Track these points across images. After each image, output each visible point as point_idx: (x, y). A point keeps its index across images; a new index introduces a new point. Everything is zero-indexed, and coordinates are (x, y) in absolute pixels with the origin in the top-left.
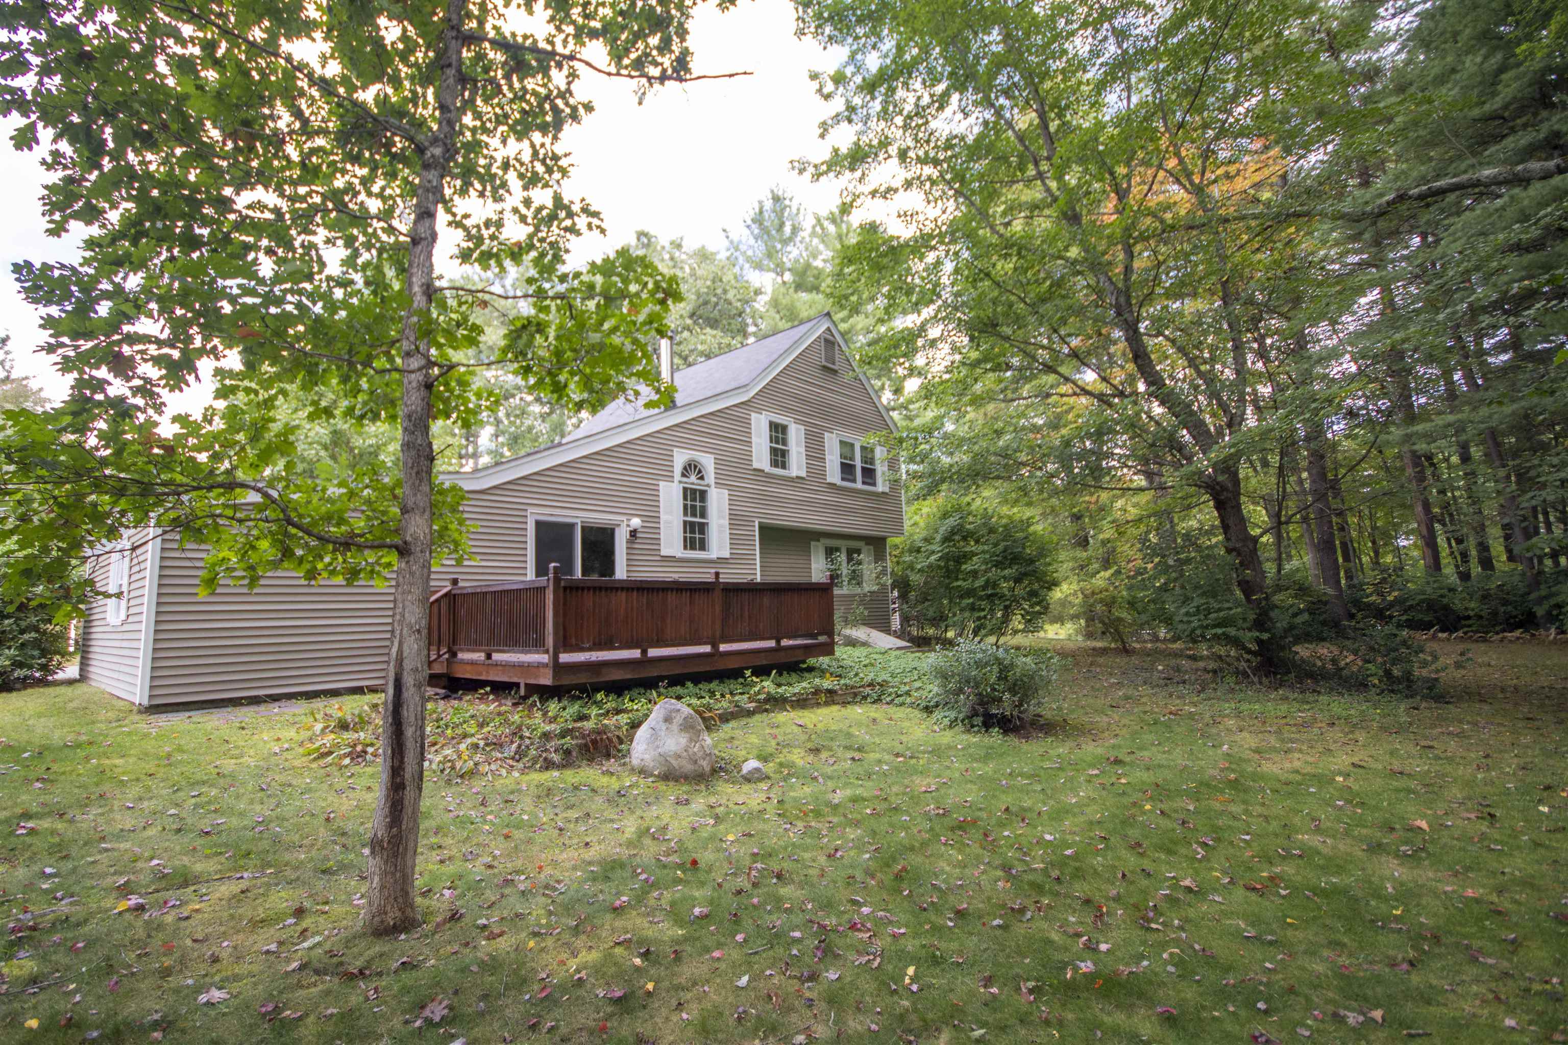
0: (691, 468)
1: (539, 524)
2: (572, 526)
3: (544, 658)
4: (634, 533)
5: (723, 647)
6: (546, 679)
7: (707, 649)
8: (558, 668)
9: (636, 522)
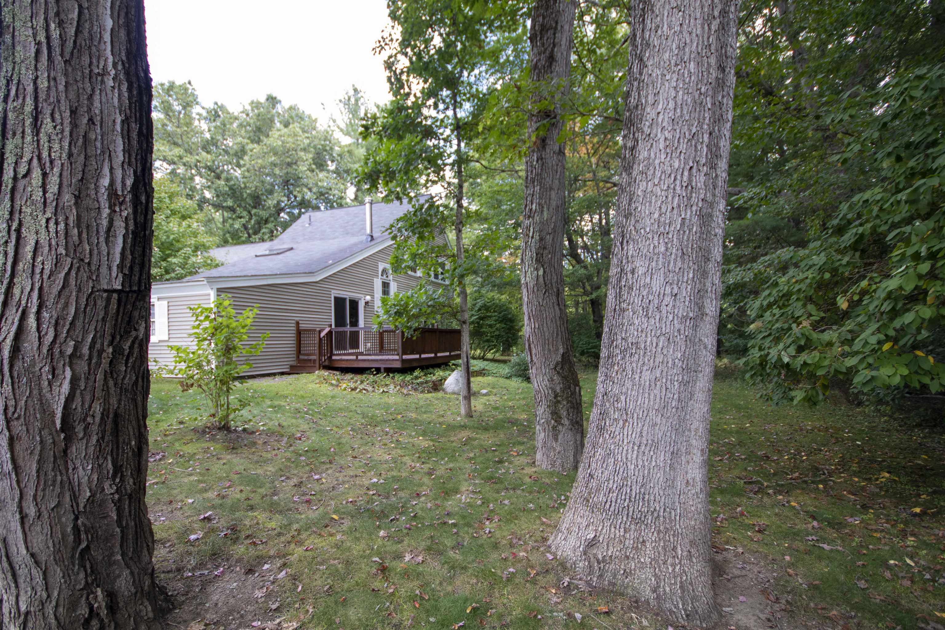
0: (384, 271)
1: (336, 298)
2: (344, 299)
3: (397, 357)
4: (367, 303)
5: (439, 355)
6: (398, 365)
7: (433, 355)
8: (403, 361)
9: (368, 298)
